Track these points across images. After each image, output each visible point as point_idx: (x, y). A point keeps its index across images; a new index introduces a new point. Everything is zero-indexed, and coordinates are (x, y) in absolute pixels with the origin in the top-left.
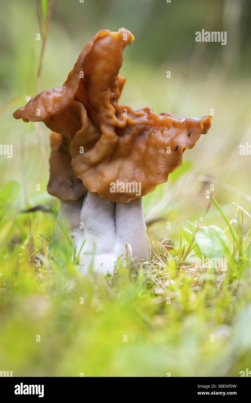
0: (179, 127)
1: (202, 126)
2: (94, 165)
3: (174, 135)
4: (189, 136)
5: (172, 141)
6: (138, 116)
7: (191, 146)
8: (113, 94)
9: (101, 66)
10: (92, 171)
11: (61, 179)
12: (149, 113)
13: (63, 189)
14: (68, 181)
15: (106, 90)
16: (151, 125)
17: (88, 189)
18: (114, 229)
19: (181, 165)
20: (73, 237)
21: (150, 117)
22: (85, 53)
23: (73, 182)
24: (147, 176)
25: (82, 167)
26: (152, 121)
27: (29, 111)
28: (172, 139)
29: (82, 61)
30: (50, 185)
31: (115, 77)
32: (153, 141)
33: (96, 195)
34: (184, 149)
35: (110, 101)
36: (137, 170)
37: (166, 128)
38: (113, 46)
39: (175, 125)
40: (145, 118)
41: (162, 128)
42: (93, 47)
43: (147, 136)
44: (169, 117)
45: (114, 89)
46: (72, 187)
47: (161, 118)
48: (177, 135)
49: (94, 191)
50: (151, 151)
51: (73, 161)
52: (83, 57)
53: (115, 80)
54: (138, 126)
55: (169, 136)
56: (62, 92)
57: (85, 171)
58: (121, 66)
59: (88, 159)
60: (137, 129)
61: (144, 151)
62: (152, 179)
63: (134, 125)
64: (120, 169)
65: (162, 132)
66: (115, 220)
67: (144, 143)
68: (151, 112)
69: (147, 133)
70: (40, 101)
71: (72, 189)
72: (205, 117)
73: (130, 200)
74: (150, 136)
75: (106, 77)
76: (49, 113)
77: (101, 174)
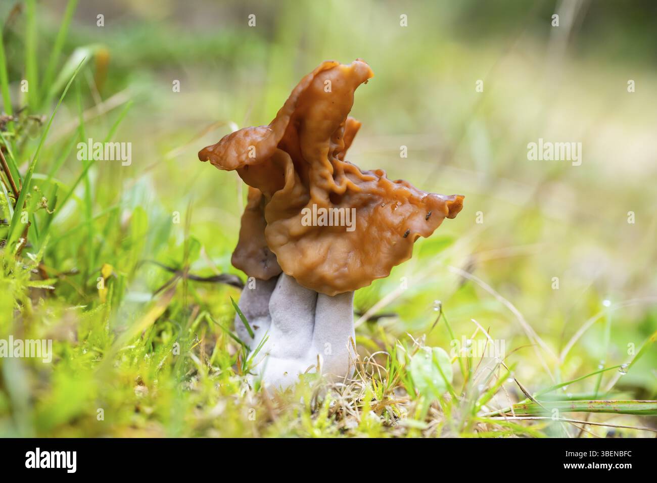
0: (417, 205)
1: (447, 209)
2: (295, 239)
3: (408, 214)
4: (427, 219)
5: (404, 222)
6: (365, 180)
7: (427, 234)
8: (334, 147)
9: (319, 109)
10: (292, 245)
11: (251, 247)
12: (380, 179)
13: (252, 262)
14: (261, 252)
15: (324, 140)
16: (380, 195)
17: (283, 269)
18: (312, 326)
19: (411, 258)
20: (256, 328)
21: (381, 184)
22: (300, 89)
23: (266, 255)
24: (363, 264)
25: (279, 239)
26: (382, 190)
27: (218, 154)
28: (404, 219)
29: (295, 99)
30: (235, 254)
31: (341, 123)
32: (379, 218)
33: (292, 278)
34: (417, 237)
35: (329, 155)
36: (352, 254)
37: (399, 203)
38: (341, 84)
39: (412, 201)
40: (373, 185)
41: (394, 202)
42: (312, 84)
43: (372, 210)
44: (405, 189)
45: (337, 139)
46: (264, 261)
47: (396, 187)
48: (413, 215)
49: (290, 273)
50: (374, 231)
51: (268, 228)
52: (296, 94)
53: (340, 127)
54: (362, 195)
55: (401, 215)
56: (264, 135)
57: (282, 245)
58: (350, 111)
59: (288, 229)
60: (360, 199)
61: (364, 230)
62: (368, 269)
63: (356, 192)
64: (329, 249)
65: (393, 207)
66: (314, 315)
67: (367, 219)
68: (384, 177)
69: (373, 205)
70: (233, 142)
71: (263, 264)
72: (453, 196)
73: (335, 293)
74: (376, 210)
75: (327, 124)
76: (241, 162)
77: (303, 252)
